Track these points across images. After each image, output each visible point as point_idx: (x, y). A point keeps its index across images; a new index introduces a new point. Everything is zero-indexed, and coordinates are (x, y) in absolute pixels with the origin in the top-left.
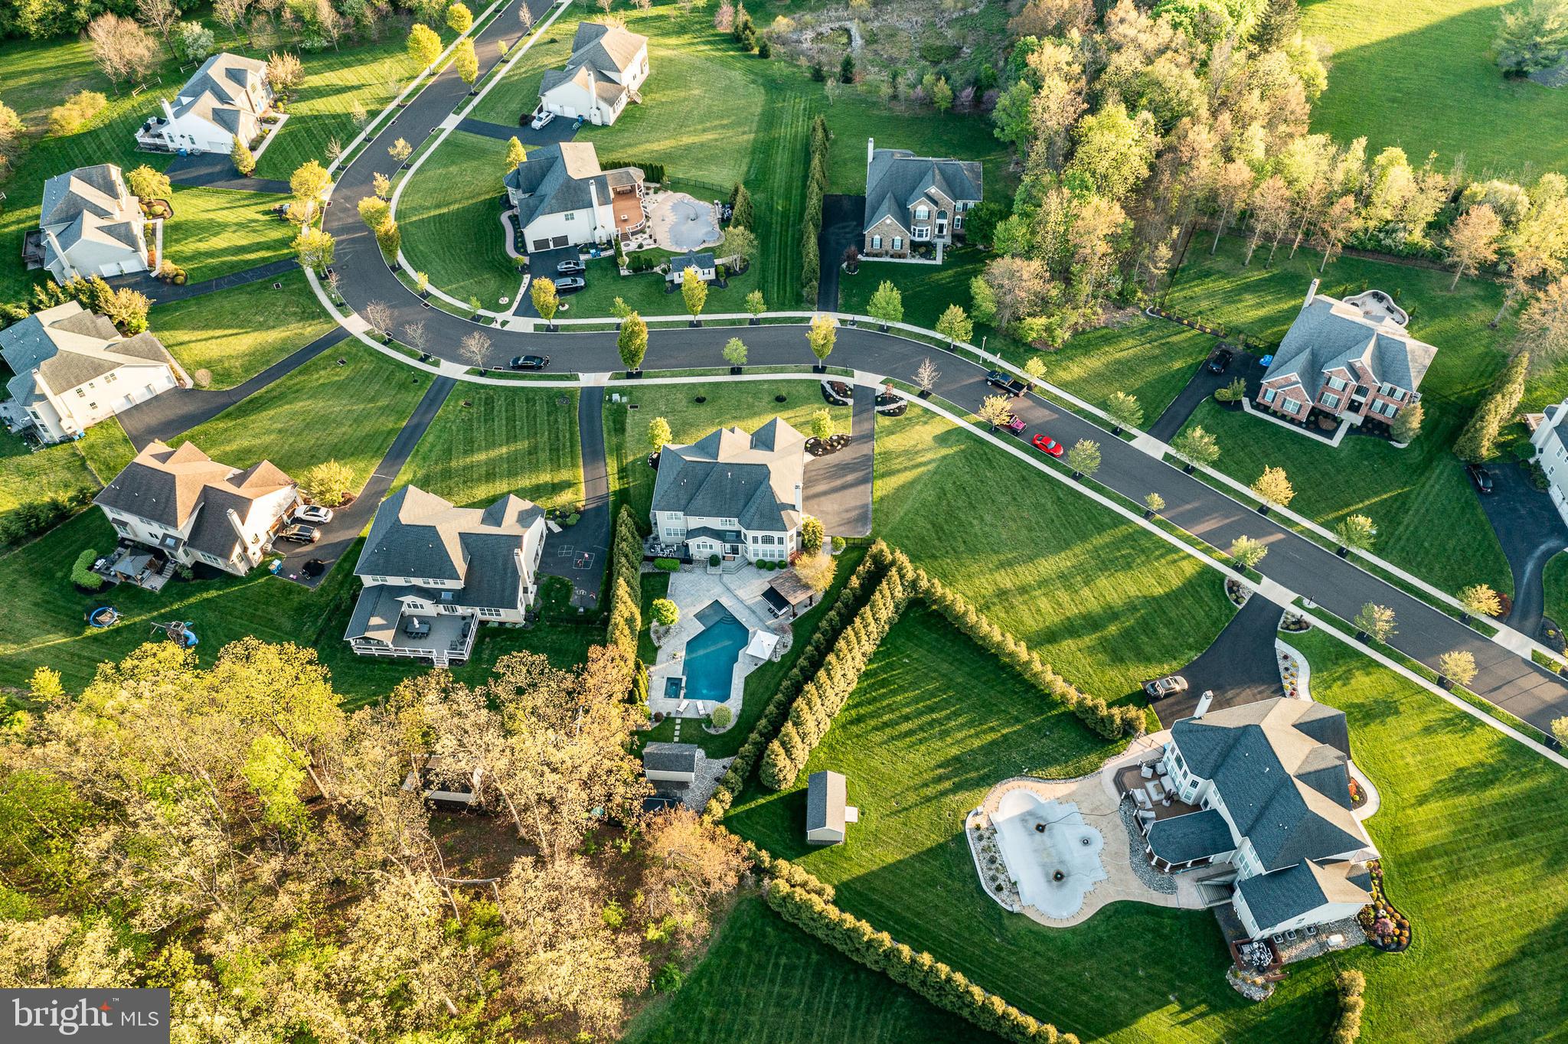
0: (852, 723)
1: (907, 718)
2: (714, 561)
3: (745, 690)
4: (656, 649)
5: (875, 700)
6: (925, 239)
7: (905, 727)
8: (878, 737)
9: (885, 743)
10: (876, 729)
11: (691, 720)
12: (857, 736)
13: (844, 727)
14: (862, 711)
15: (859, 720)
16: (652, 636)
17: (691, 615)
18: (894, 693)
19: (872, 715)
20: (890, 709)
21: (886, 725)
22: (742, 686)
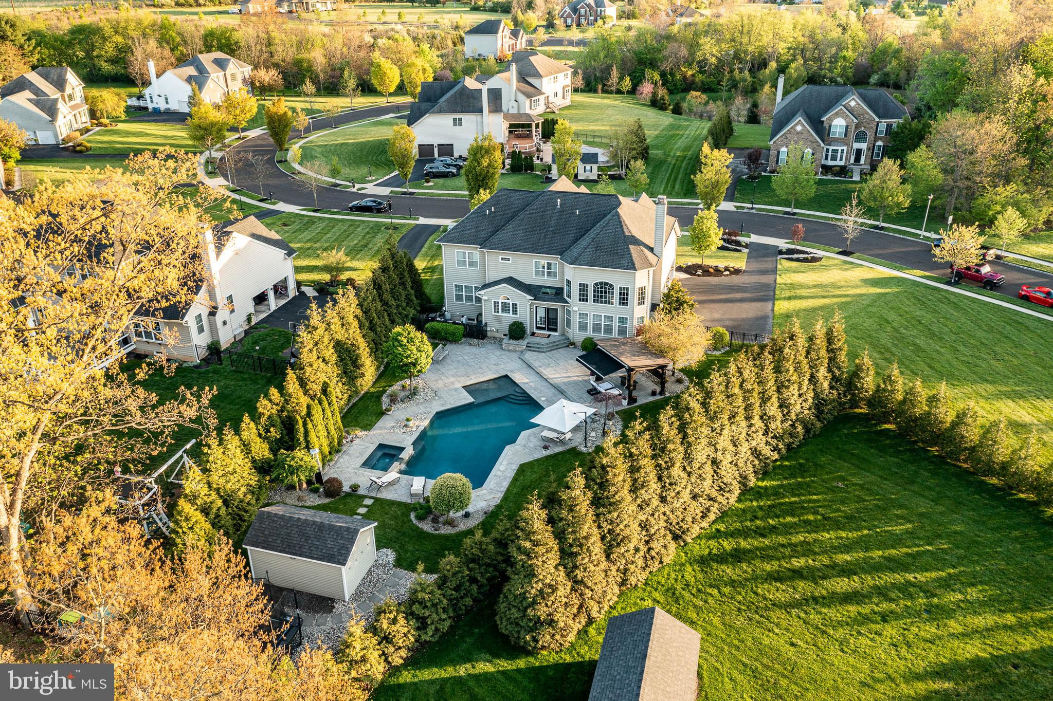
0: (722, 558)
1: (847, 571)
2: (517, 332)
3: (515, 480)
4: (382, 413)
5: (773, 529)
6: (839, 163)
7: (842, 585)
8: (779, 593)
9: (797, 604)
10: (776, 577)
11: (392, 503)
12: (732, 583)
13: (704, 561)
14: (744, 544)
15: (737, 556)
16: (385, 399)
17: (459, 385)
18: (814, 527)
19: (766, 555)
20: (807, 549)
21: (798, 574)
22: (511, 474)
